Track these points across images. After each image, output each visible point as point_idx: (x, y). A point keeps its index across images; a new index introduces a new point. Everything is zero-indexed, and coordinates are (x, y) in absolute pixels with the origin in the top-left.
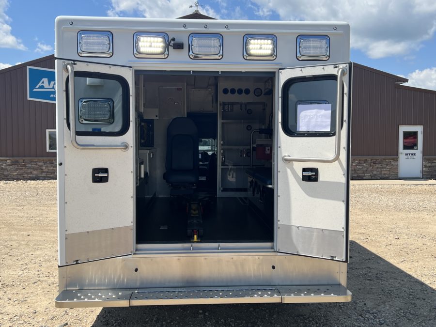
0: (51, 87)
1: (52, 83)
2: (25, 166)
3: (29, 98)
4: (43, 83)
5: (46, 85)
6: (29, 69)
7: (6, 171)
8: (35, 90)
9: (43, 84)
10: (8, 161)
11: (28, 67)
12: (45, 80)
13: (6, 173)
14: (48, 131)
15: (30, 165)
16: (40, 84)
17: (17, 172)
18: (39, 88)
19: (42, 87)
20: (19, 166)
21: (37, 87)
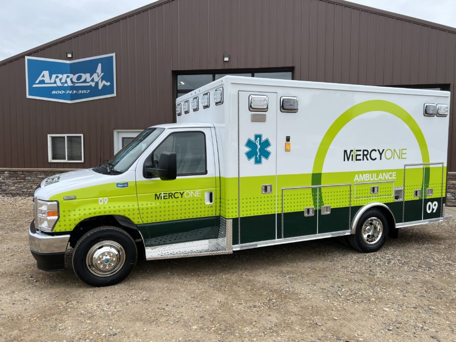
0: (53, 81)
1: (54, 76)
2: (24, 179)
3: (28, 96)
4: (43, 76)
5: (47, 79)
6: (28, 59)
7: (4, 185)
8: (34, 86)
9: (43, 78)
10: (6, 172)
11: (27, 58)
12: (46, 73)
13: (4, 188)
14: (49, 136)
15: (29, 178)
16: (40, 78)
17: (16, 185)
18: (39, 83)
19: (42, 82)
20: (18, 178)
21: (37, 82)
